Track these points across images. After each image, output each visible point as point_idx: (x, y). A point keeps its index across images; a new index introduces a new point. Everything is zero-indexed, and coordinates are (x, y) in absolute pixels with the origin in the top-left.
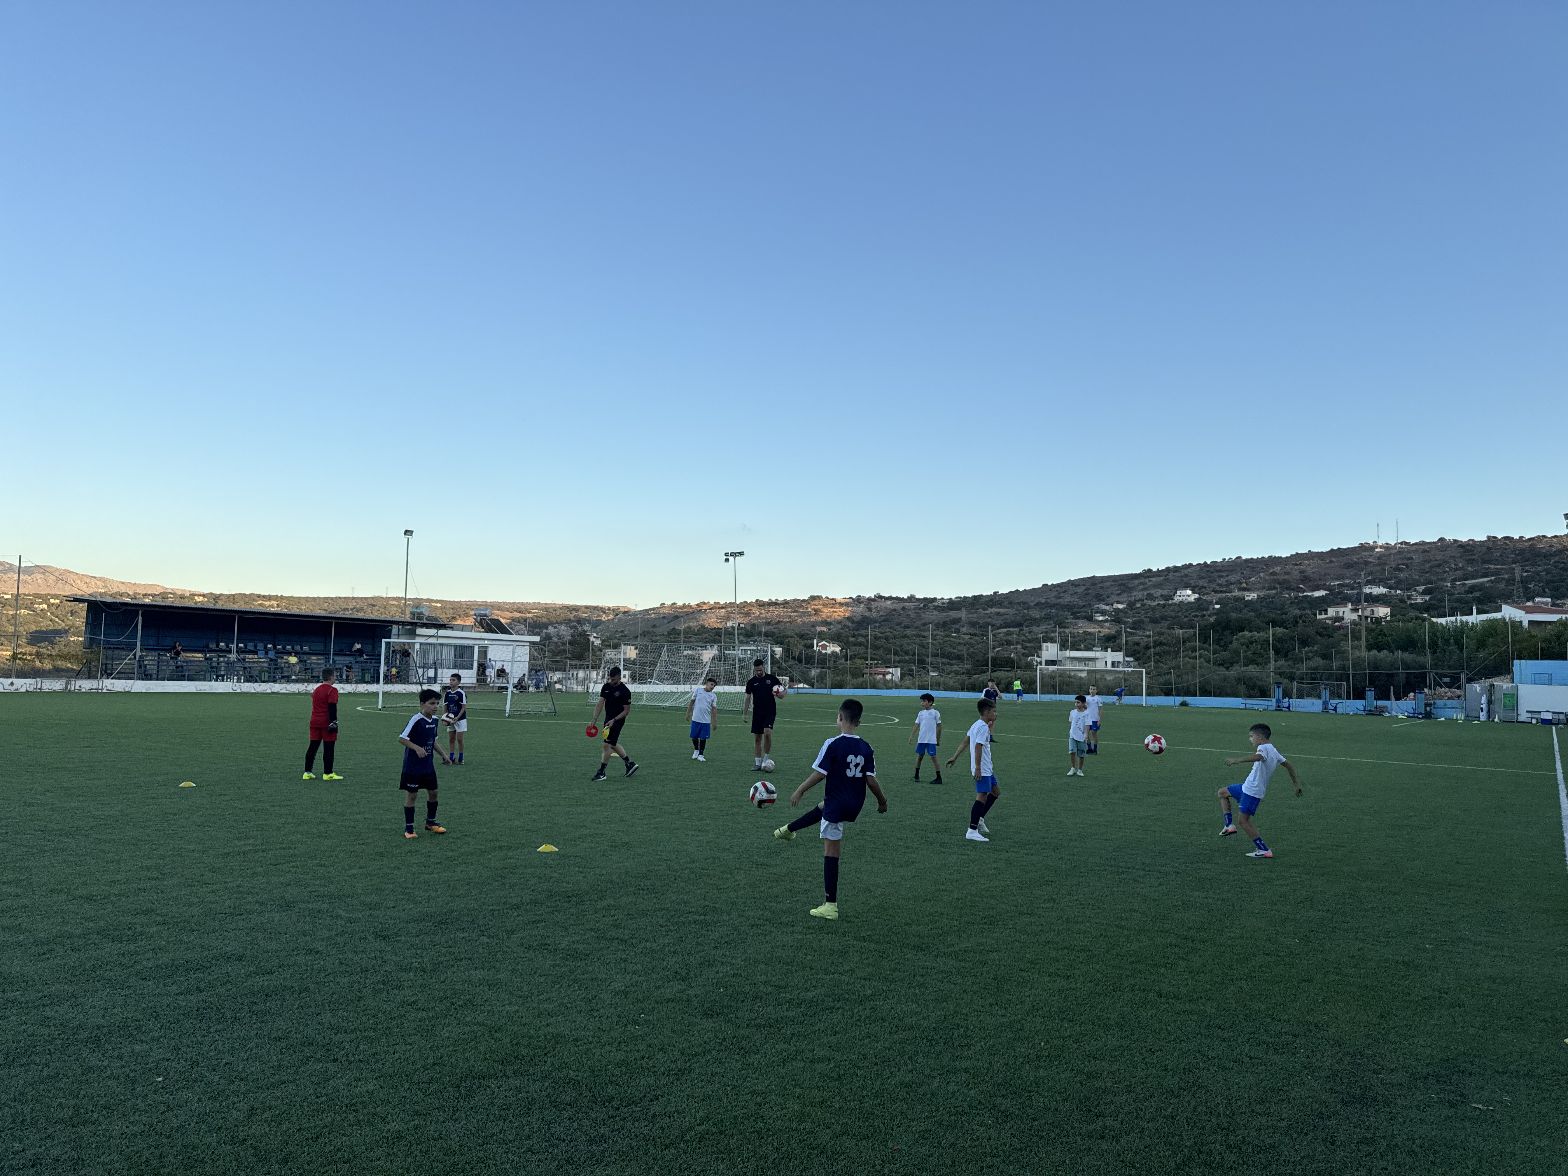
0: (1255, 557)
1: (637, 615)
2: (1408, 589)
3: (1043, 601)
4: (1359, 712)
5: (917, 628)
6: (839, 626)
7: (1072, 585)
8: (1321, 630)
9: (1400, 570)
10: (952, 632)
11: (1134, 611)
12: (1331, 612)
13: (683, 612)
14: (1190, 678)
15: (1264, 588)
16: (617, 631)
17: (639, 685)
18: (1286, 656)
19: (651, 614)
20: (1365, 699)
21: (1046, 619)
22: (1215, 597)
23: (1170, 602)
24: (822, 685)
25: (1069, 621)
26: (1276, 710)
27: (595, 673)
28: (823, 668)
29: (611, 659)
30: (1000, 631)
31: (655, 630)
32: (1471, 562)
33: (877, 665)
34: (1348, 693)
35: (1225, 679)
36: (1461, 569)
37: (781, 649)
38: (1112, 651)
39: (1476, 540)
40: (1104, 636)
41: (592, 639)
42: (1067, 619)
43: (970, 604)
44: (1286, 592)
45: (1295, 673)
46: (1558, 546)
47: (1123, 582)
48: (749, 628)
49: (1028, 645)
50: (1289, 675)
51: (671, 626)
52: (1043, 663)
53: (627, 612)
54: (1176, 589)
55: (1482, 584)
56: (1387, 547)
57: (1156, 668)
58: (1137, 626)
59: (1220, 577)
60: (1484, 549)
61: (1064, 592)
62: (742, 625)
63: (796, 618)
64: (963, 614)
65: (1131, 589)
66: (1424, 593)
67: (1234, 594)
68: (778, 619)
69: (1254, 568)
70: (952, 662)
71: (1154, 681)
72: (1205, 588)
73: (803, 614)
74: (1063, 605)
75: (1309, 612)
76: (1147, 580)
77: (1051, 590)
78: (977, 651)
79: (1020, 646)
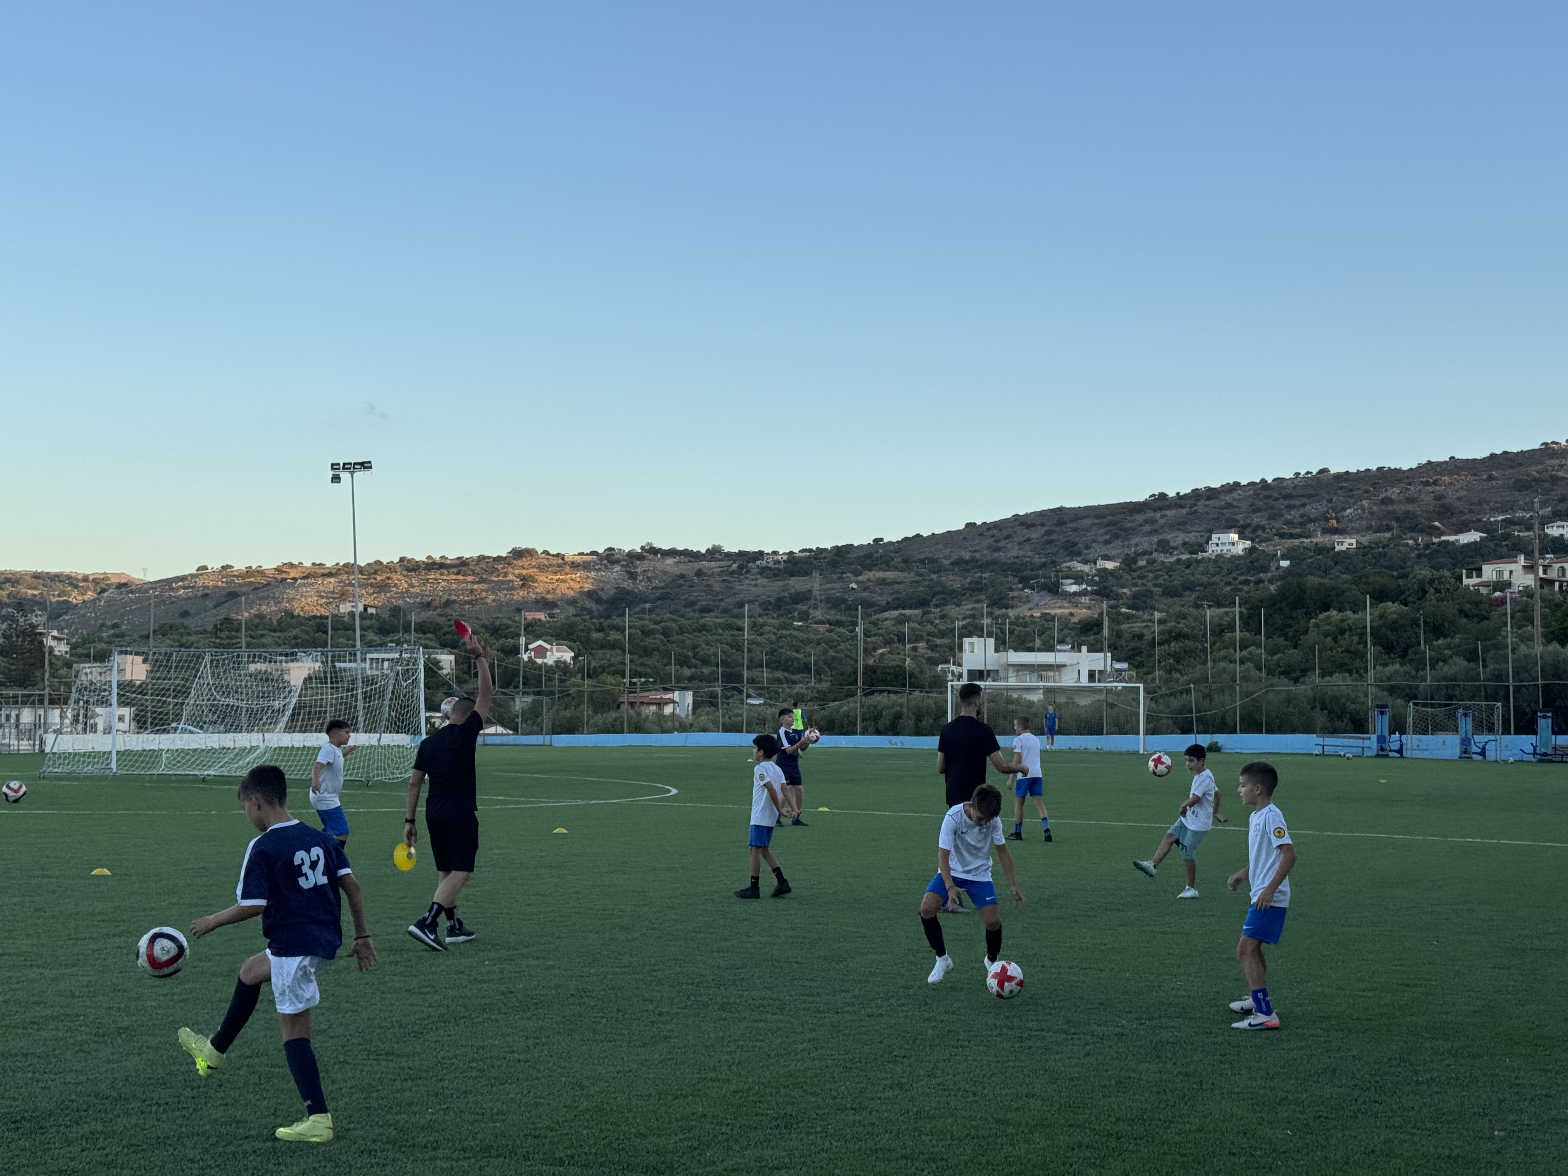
0: (1353, 470)
1: (146, 591)
3: (967, 556)
4: (1526, 758)
5: (725, 611)
6: (572, 610)
8: (1469, 606)
10: (793, 618)
11: (1134, 574)
12: (1489, 572)
13: (245, 585)
14: (1227, 698)
15: (1369, 528)
16: (103, 625)
17: (153, 736)
18: (1403, 656)
19: (178, 589)
20: (1534, 732)
21: (973, 590)
22: (1280, 546)
23: (1200, 555)
24: (535, 728)
25: (1016, 593)
26: (1378, 756)
27: (57, 712)
28: (539, 693)
29: (91, 683)
30: (886, 614)
31: (187, 622)
33: (645, 687)
34: (1506, 721)
35: (1289, 700)
37: (452, 657)
38: (1089, 651)
40: (1080, 621)
41: (49, 642)
42: (1012, 590)
43: (828, 563)
44: (1409, 535)
45: (1417, 687)
47: (1115, 518)
48: (386, 615)
49: (939, 641)
50: (1407, 691)
51: (223, 612)
52: (965, 675)
53: (125, 585)
54: (1211, 531)
57: (1167, 682)
58: (1141, 601)
59: (1290, 507)
61: (1007, 538)
62: (371, 611)
63: (484, 594)
64: (815, 583)
65: (1130, 532)
67: (1315, 540)
68: (446, 597)
69: (1351, 490)
70: (793, 677)
71: (1162, 707)
72: (1263, 528)
73: (499, 586)
74: (1006, 564)
75: (1447, 573)
76: (1158, 515)
77: (981, 535)
78: (842, 655)
79: (922, 645)
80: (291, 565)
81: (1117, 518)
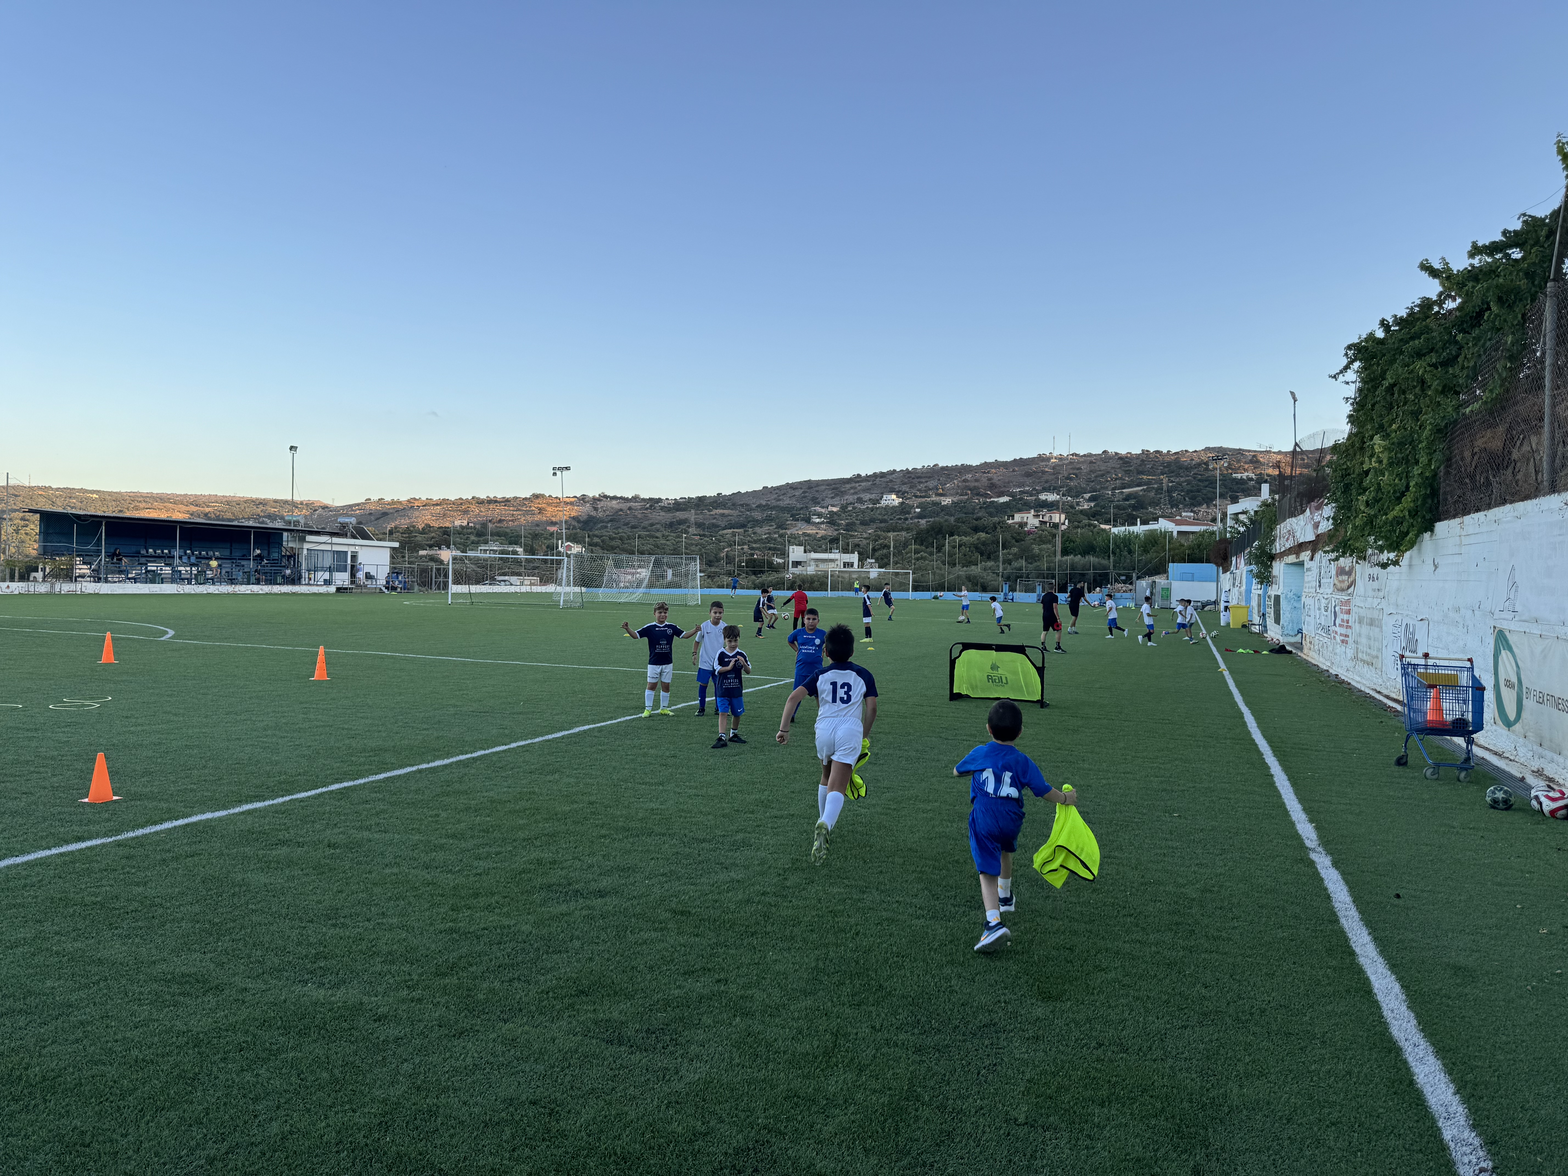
0: (950, 465)
1: (339, 511)
2: (1077, 496)
3: (764, 503)
5: (646, 528)
6: (565, 526)
7: (791, 488)
9: (1071, 479)
10: (680, 532)
11: (847, 514)
12: (1018, 518)
13: (391, 509)
15: (957, 493)
21: (768, 520)
22: (915, 502)
23: (878, 505)
25: (789, 522)
30: (725, 531)
32: (1128, 472)
36: (1121, 479)
40: (826, 538)
42: (787, 520)
43: (695, 505)
44: (976, 497)
46: (1197, 460)
48: (478, 527)
49: (754, 545)
52: (790, 563)
53: (324, 507)
54: (882, 493)
55: (1136, 492)
56: (1061, 458)
58: (850, 527)
59: (920, 483)
60: (1139, 462)
61: (783, 494)
62: (471, 524)
63: (519, 517)
64: (689, 515)
65: (843, 493)
66: (1091, 499)
67: (932, 499)
68: (500, 517)
69: (948, 475)
72: (907, 493)
74: (783, 507)
75: (999, 518)
76: (857, 485)
77: (771, 493)
79: (746, 547)
80: (415, 499)
81: (838, 486)
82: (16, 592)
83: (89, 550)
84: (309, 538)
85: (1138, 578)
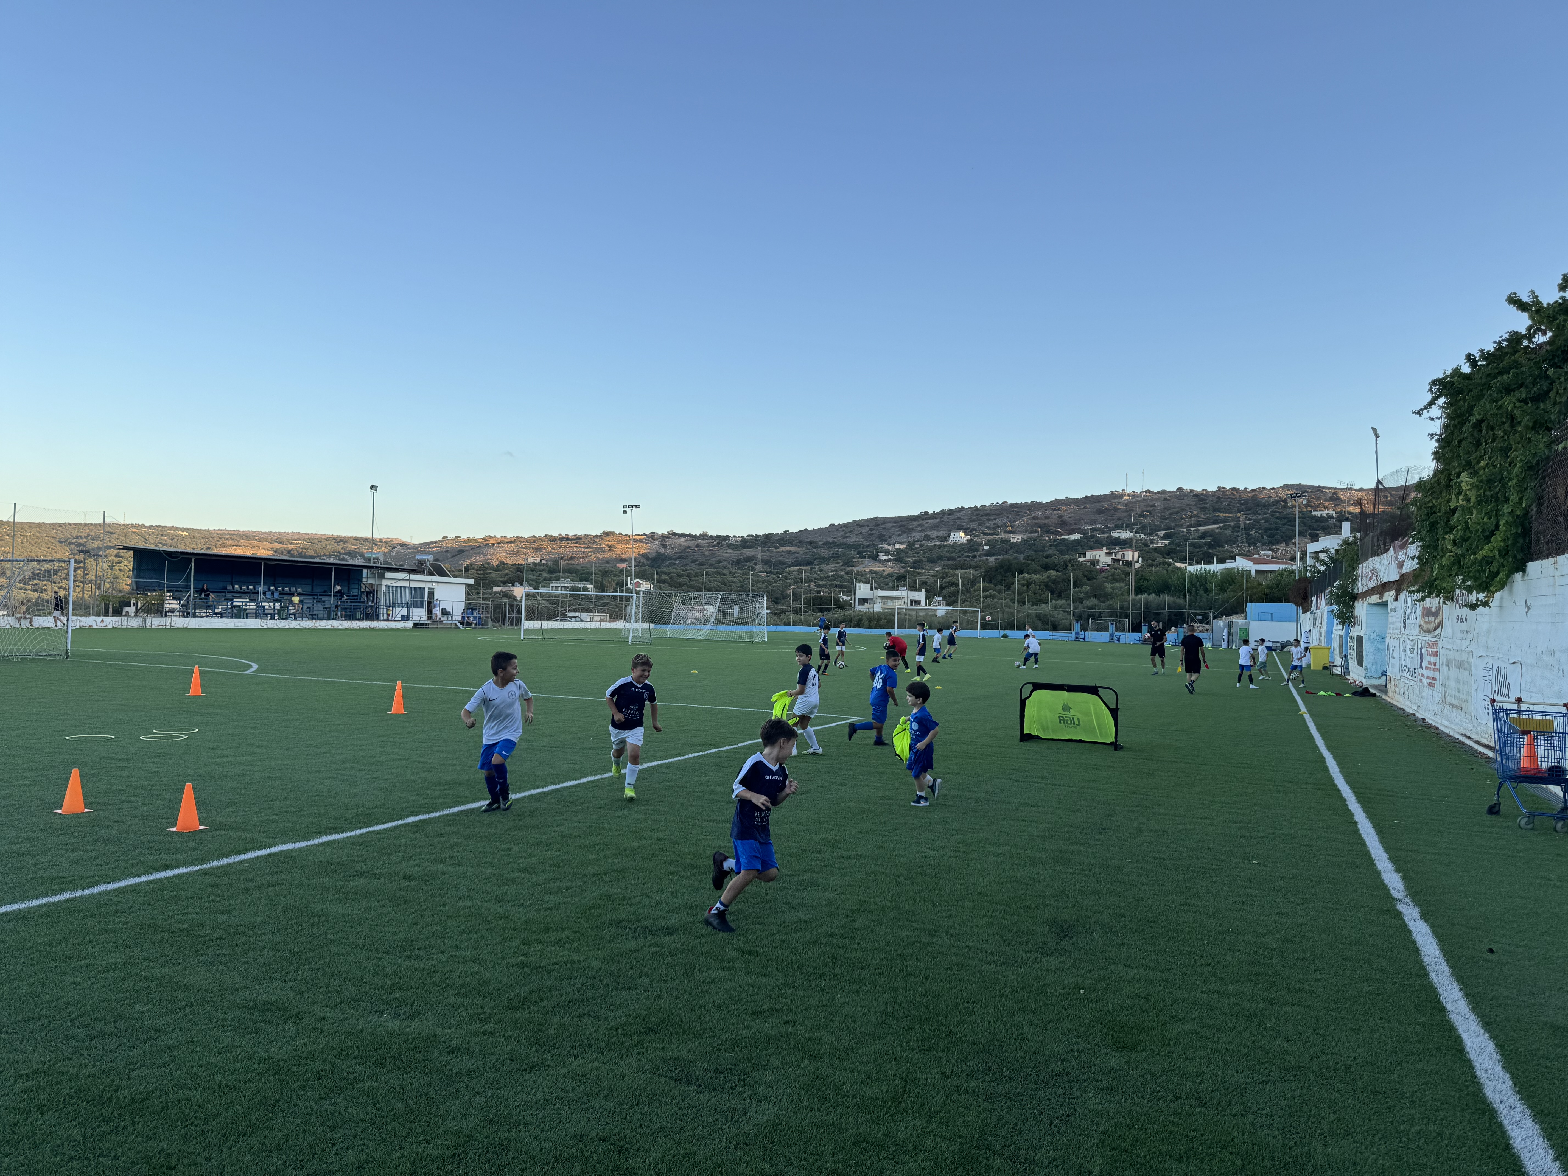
2: (1151, 534)
3: (831, 540)
4: (1135, 642)
5: (711, 565)
6: (639, 563)
7: (857, 525)
8: (1086, 573)
9: (1144, 516)
10: (748, 570)
11: (914, 552)
12: (1089, 555)
13: (467, 546)
15: (1026, 531)
18: (1059, 595)
19: (432, 548)
21: (835, 557)
22: (984, 539)
23: (945, 543)
25: (856, 560)
30: (792, 569)
32: (1203, 510)
36: (1196, 516)
39: (1209, 490)
42: (854, 558)
44: (1046, 535)
46: (1275, 498)
47: (904, 523)
49: (821, 583)
53: (403, 544)
54: (950, 531)
55: (1212, 530)
56: (1134, 495)
58: (920, 565)
59: (989, 520)
60: (1215, 500)
61: (850, 532)
63: (590, 554)
64: (756, 552)
65: (910, 531)
66: (1165, 537)
67: (1001, 537)
68: (571, 555)
69: (1018, 512)
72: (976, 530)
73: (597, 550)
74: (850, 545)
75: (1072, 556)
76: (925, 522)
77: (838, 530)
78: (776, 588)
79: (812, 584)
80: (490, 537)
82: (110, 626)
83: (179, 586)
84: (388, 575)
85: (1215, 618)
